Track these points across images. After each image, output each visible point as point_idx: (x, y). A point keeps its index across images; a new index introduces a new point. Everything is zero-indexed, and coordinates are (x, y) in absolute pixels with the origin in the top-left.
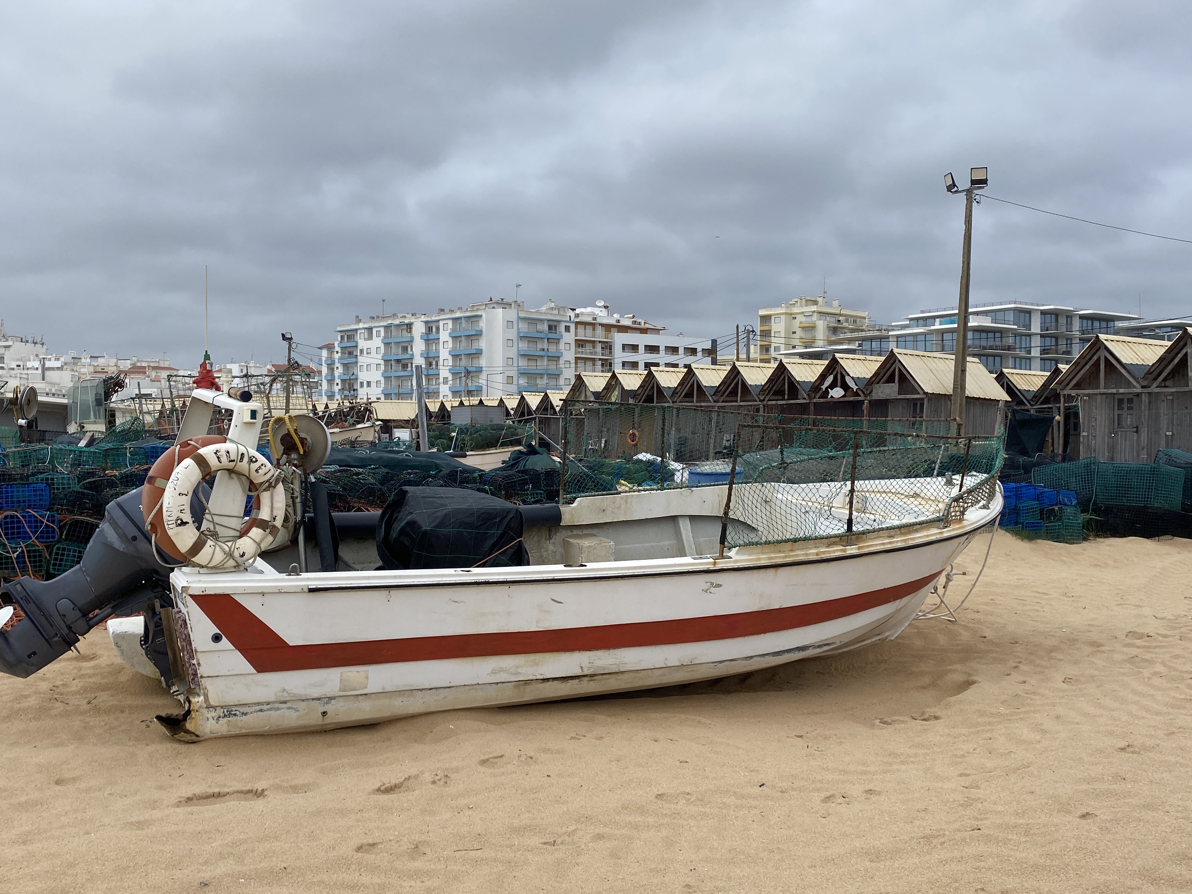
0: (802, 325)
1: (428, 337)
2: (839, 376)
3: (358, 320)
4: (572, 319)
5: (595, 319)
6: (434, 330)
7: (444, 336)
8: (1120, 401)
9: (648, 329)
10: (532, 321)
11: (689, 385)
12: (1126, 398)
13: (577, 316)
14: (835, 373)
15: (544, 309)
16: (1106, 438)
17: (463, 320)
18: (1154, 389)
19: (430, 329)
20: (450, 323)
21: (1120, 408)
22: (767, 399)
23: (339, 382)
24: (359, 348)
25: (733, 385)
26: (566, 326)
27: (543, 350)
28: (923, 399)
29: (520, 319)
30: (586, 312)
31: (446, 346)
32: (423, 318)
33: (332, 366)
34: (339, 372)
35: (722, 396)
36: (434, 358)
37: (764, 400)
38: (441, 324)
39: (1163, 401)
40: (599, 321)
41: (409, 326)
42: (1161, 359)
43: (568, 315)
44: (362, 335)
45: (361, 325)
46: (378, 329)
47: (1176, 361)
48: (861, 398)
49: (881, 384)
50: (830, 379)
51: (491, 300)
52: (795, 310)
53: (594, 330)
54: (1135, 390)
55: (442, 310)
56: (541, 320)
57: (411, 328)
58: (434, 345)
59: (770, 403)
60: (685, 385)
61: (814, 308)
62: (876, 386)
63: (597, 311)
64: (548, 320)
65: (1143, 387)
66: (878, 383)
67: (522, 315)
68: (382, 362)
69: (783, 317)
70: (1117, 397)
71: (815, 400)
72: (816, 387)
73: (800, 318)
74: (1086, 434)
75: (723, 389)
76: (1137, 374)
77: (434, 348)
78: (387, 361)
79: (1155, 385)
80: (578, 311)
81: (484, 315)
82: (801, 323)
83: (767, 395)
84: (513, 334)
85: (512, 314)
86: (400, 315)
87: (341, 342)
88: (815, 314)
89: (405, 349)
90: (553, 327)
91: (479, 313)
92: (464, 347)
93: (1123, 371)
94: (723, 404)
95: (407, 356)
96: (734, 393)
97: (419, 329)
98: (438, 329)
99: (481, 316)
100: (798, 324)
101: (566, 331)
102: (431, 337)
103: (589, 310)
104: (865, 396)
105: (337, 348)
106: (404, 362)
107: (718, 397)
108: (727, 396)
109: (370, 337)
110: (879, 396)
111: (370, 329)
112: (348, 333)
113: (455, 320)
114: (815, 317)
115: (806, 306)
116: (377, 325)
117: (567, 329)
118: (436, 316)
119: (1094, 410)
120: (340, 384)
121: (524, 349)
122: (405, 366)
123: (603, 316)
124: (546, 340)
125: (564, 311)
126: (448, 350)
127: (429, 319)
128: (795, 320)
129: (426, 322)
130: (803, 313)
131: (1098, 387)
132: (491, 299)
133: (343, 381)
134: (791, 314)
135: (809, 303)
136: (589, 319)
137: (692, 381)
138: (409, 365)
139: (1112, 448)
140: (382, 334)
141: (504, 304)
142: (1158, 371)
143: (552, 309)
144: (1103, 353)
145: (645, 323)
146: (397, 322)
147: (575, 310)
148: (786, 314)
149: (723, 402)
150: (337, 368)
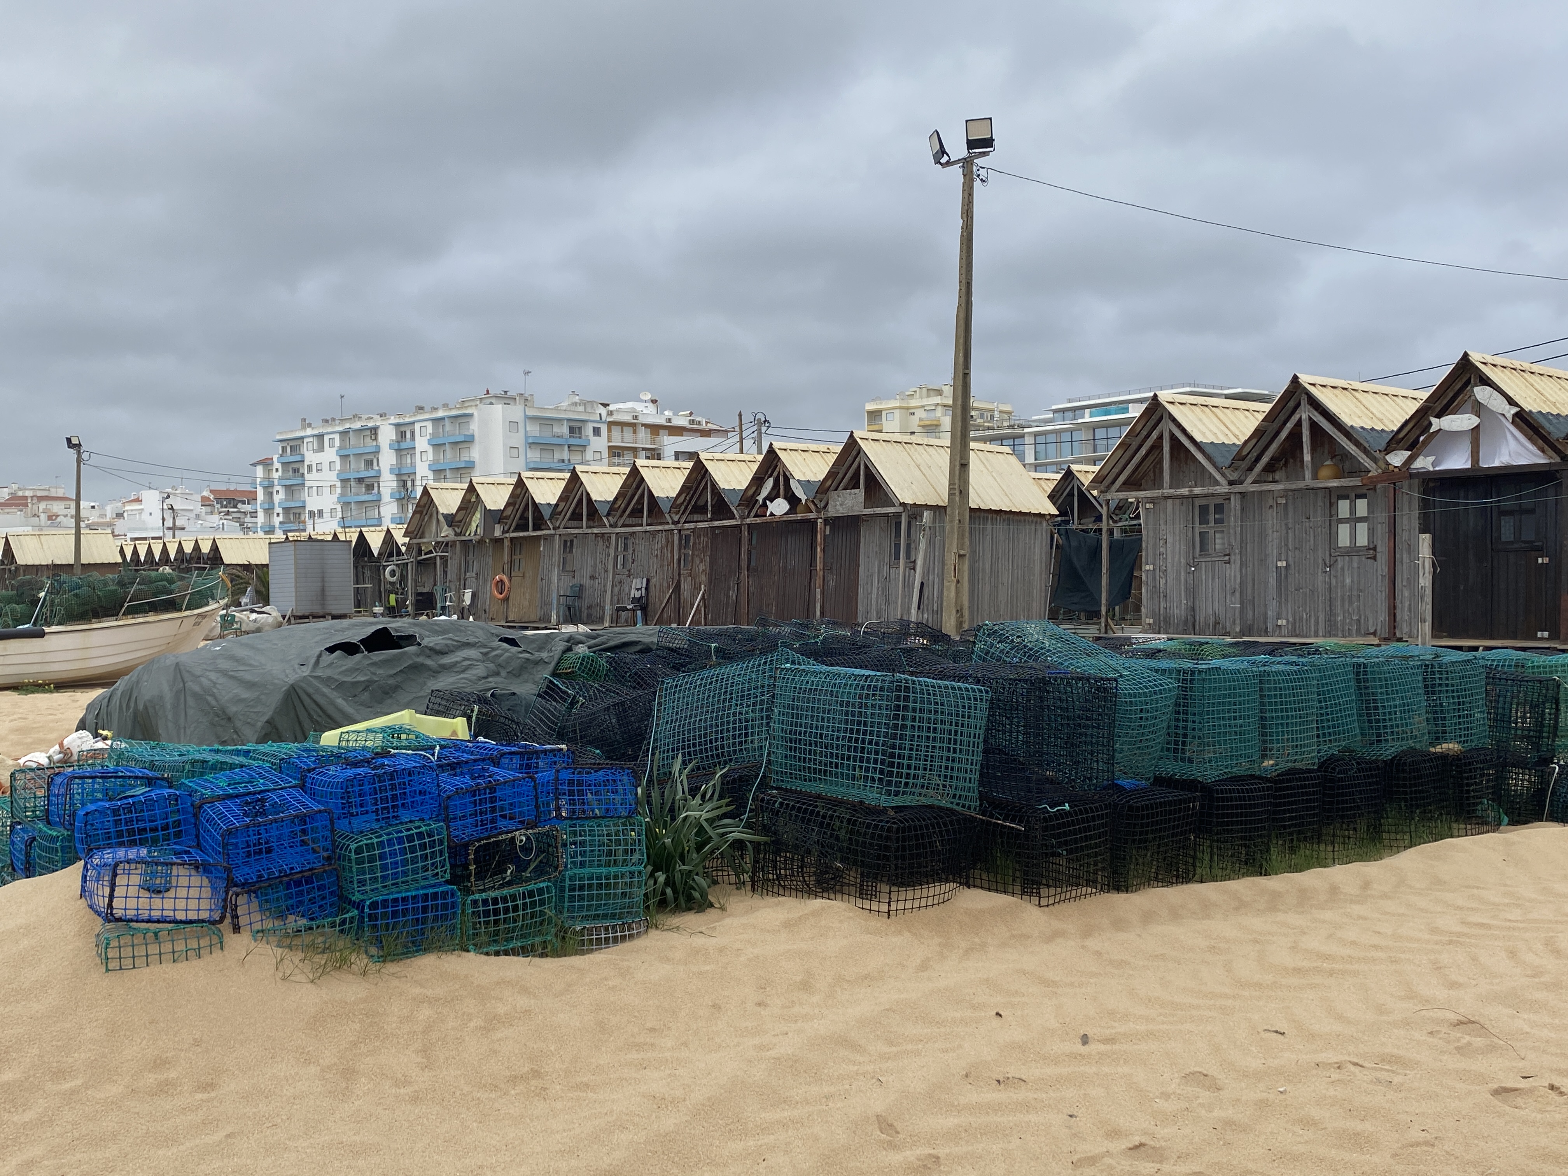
0: (922, 423)
1: (399, 446)
2: (781, 479)
3: (305, 424)
4: (604, 419)
5: (636, 417)
6: (408, 435)
7: (422, 443)
8: (1204, 509)
9: (711, 430)
10: (545, 422)
11: (576, 500)
12: (1212, 502)
13: (610, 413)
14: (775, 474)
15: (565, 405)
16: (1182, 574)
17: (447, 422)
18: (1248, 486)
19: (403, 435)
20: (429, 425)
21: (1204, 521)
22: (682, 520)
23: (280, 511)
24: (306, 463)
25: (636, 497)
26: (594, 428)
27: (563, 461)
28: (898, 515)
29: (528, 418)
30: (623, 409)
31: (424, 458)
32: (393, 420)
33: (270, 490)
34: (279, 497)
35: (621, 516)
36: (409, 475)
37: (678, 522)
38: (417, 426)
39: (1271, 507)
40: (642, 420)
41: (374, 431)
42: (1258, 433)
43: (598, 412)
44: (310, 445)
45: (309, 432)
46: (332, 436)
47: (1284, 434)
48: (812, 516)
49: (840, 492)
50: (769, 483)
51: (488, 393)
52: (913, 403)
53: (635, 432)
54: (1219, 489)
55: (421, 408)
56: (559, 420)
57: (376, 434)
58: (409, 456)
59: (687, 525)
60: (571, 498)
61: (938, 400)
62: (833, 494)
63: (639, 407)
64: (569, 420)
65: (1231, 483)
66: (836, 489)
67: (531, 412)
68: (339, 484)
69: (897, 412)
70: (1198, 502)
71: (748, 521)
72: (748, 499)
73: (920, 414)
74: (1151, 567)
75: (623, 506)
76: (1219, 460)
77: (409, 461)
78: (344, 481)
79: (1249, 480)
80: (611, 408)
81: (476, 414)
82: (921, 420)
83: (683, 514)
84: (518, 439)
85: (517, 412)
86: (364, 417)
87: (281, 456)
88: (939, 408)
89: (369, 463)
90: (575, 429)
91: (468, 411)
92: (449, 457)
93: (1199, 457)
94: (623, 530)
95: (371, 473)
96: (637, 512)
97: (387, 434)
98: (413, 434)
99: (471, 415)
100: (917, 422)
101: (594, 435)
102: (404, 445)
103: (629, 405)
104: (818, 511)
105: (277, 465)
106: (368, 481)
107: (615, 519)
108: (629, 516)
109: (321, 449)
110: (837, 511)
111: (320, 437)
112: (292, 443)
113: (436, 421)
114: (939, 412)
115: (928, 396)
116: (330, 430)
117: (597, 432)
118: (411, 416)
119: (1163, 527)
120: (281, 515)
121: (535, 460)
122: (370, 487)
123: (649, 414)
124: (566, 447)
125: (593, 407)
126: (428, 463)
127: (401, 421)
128: (912, 417)
129: (397, 425)
130: (923, 406)
131: (1161, 487)
132: (488, 391)
133: (286, 510)
134: (908, 408)
135: (932, 393)
136: (628, 418)
137: (580, 492)
138: (376, 485)
139: (1192, 592)
140: (337, 443)
141: (506, 398)
142: (1255, 454)
143: (575, 404)
144: (1166, 426)
145: (707, 423)
146: (357, 425)
147: (608, 405)
148: (900, 408)
149: (623, 526)
150: (278, 492)
